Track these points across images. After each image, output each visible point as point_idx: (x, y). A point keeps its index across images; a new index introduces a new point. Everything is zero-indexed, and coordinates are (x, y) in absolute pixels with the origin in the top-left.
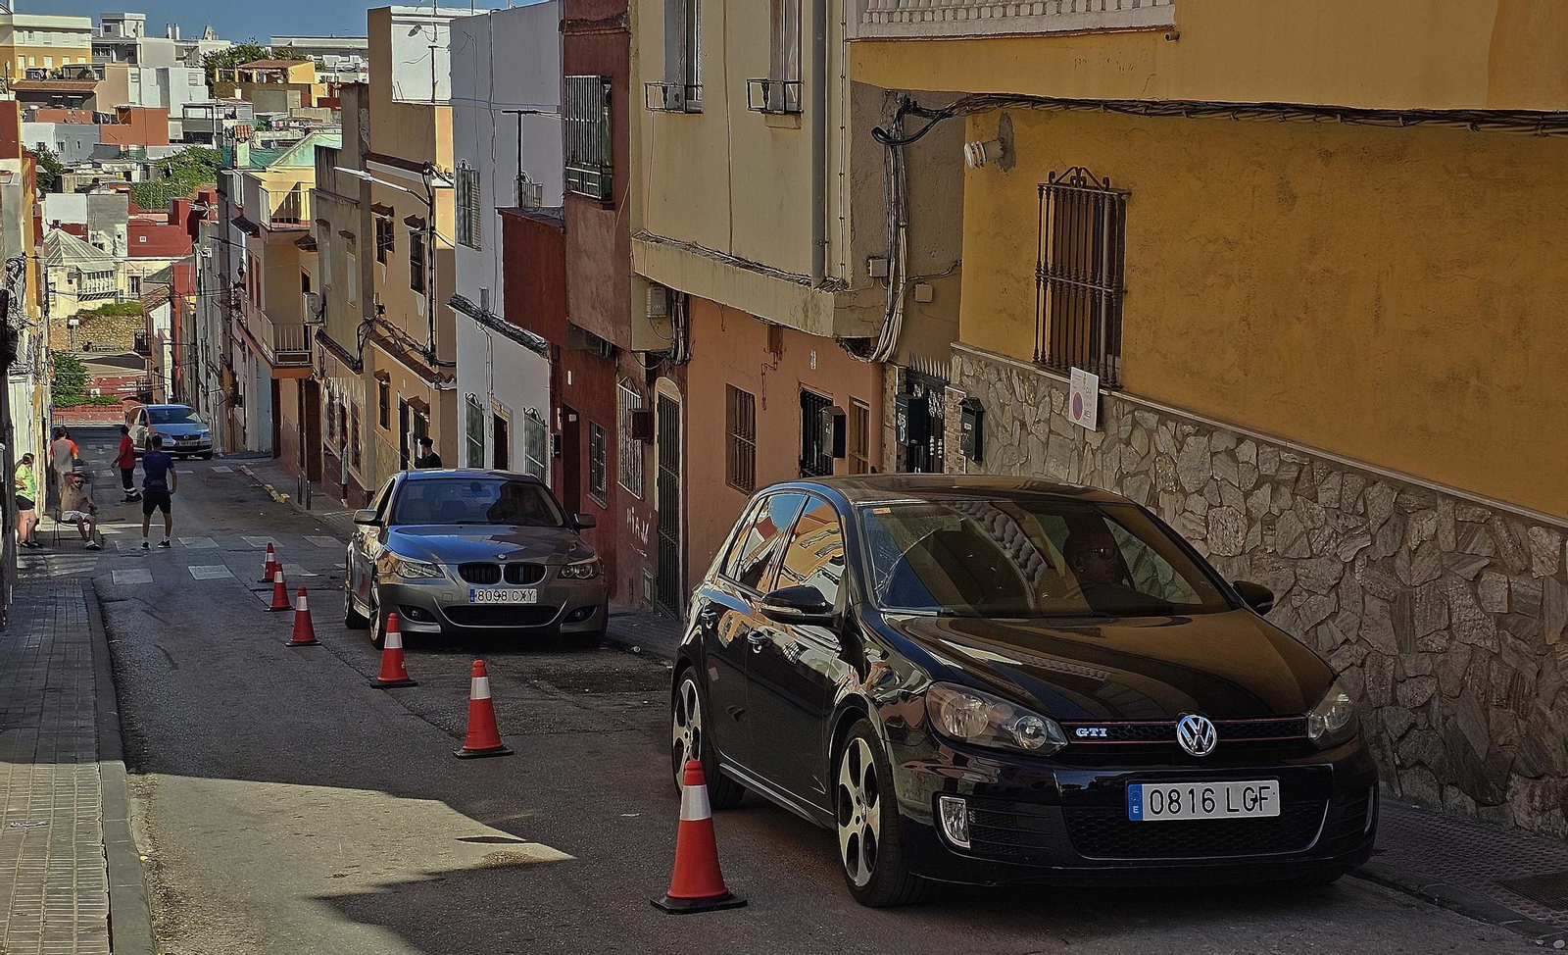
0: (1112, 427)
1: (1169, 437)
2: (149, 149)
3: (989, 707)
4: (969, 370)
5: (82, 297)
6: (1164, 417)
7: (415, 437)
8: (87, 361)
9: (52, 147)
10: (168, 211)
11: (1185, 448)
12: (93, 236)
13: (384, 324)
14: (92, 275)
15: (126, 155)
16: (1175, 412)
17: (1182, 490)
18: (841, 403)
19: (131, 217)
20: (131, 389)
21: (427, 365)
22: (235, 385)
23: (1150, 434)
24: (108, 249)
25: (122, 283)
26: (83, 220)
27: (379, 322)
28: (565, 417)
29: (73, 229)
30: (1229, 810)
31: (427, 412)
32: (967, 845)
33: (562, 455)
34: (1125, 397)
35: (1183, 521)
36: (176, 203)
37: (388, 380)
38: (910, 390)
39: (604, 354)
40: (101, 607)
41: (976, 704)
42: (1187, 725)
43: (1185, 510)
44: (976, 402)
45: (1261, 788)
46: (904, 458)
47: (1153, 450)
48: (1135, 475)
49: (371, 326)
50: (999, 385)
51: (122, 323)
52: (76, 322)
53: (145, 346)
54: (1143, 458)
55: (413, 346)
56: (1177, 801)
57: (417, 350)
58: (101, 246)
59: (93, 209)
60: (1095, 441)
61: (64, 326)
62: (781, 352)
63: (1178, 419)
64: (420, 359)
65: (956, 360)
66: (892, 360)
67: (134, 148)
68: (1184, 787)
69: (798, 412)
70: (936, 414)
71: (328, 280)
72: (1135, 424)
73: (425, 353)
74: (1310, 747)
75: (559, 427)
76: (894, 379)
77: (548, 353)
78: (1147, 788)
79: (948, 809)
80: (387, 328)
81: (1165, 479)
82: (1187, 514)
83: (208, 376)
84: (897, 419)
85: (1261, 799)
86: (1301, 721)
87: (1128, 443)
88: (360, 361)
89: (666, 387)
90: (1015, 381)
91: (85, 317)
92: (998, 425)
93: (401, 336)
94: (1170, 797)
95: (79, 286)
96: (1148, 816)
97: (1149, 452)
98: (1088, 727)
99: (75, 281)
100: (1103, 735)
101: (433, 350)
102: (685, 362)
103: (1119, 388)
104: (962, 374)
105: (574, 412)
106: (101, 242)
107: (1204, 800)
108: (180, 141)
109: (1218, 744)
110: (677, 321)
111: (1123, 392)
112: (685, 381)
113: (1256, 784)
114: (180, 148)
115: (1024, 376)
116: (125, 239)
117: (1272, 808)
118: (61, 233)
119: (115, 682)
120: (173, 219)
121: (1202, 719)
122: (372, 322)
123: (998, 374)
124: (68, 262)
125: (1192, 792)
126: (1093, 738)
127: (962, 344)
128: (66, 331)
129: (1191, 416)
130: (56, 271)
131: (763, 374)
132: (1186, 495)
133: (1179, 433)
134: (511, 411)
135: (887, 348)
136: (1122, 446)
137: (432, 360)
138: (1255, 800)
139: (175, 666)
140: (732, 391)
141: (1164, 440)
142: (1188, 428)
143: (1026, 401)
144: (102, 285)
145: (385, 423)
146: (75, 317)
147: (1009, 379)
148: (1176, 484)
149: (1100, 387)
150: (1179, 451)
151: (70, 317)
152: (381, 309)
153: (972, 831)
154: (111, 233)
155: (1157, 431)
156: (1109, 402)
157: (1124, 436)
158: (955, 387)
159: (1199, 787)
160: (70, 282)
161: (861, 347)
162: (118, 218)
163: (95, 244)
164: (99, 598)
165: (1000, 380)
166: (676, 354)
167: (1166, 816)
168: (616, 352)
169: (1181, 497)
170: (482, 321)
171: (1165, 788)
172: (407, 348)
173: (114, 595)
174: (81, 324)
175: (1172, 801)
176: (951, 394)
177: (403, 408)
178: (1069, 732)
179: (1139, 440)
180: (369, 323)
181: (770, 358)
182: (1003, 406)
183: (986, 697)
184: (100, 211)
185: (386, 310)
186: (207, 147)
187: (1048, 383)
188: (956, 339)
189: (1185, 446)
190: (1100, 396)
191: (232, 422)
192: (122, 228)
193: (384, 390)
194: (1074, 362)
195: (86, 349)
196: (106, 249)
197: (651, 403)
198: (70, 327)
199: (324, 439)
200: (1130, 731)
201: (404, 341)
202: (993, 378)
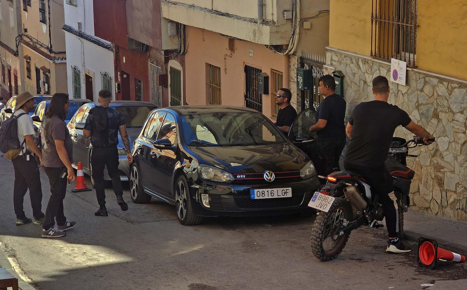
0: (413, 83)
1: (444, 89)
3: (214, 170)
4: (335, 58)
6: (441, 80)
7: (44, 83)
11: (453, 93)
16: (448, 78)
17: (452, 111)
18: (266, 71)
21: (48, 53)
23: (434, 87)
27: (24, 35)
28: (122, 76)
30: (278, 196)
31: (49, 72)
32: (209, 207)
33: (121, 91)
34: (420, 71)
35: (452, 124)
37: (30, 59)
38: (302, 65)
39: (143, 50)
41: (211, 170)
42: (267, 174)
43: (453, 120)
44: (340, 72)
45: (286, 190)
46: (300, 95)
47: (435, 94)
48: (426, 104)
49: (21, 37)
50: (352, 65)
54: (430, 97)
55: (41, 45)
56: (264, 194)
57: (43, 47)
60: (404, 90)
62: (234, 50)
63: (449, 81)
64: (46, 51)
65: (328, 55)
66: (294, 54)
68: (266, 190)
69: (243, 75)
70: (316, 76)
72: (426, 83)
73: (47, 48)
74: (301, 179)
75: (119, 79)
76: (295, 61)
77: (114, 50)
78: (256, 191)
79: (204, 197)
80: (28, 37)
81: (443, 106)
82: (454, 122)
84: (297, 78)
85: (287, 192)
86: (299, 172)
87: (422, 91)
88: (17, 51)
89: (174, 64)
90: (360, 63)
92: (351, 82)
93: (36, 41)
94: (262, 193)
96: (256, 198)
97: (433, 95)
98: (240, 175)
100: (244, 177)
101: (51, 47)
102: (184, 53)
103: (416, 67)
104: (332, 60)
105: (125, 73)
107: (271, 193)
109: (275, 178)
110: (180, 37)
111: (418, 69)
112: (184, 61)
113: (285, 189)
115: (365, 62)
117: (290, 195)
121: (271, 172)
122: (22, 35)
123: (351, 60)
125: (268, 191)
126: (242, 178)
127: (331, 47)
129: (457, 80)
131: (225, 59)
132: (454, 113)
133: (450, 87)
134: (94, 73)
135: (292, 48)
136: (419, 92)
137: (51, 51)
138: (285, 193)
140: (209, 66)
141: (442, 89)
142: (455, 85)
143: (367, 72)
145: (29, 77)
147: (357, 63)
148: (448, 109)
149: (407, 67)
150: (450, 95)
152: (26, 30)
153: (210, 203)
155: (437, 86)
156: (411, 73)
157: (420, 87)
158: (329, 65)
159: (270, 190)
161: (278, 48)
165: (352, 63)
166: (180, 50)
167: (261, 198)
168: (148, 48)
169: (451, 114)
170: (79, 36)
171: (261, 190)
172: (38, 46)
175: (263, 194)
176: (326, 69)
177: (37, 71)
178: (235, 176)
179: (428, 89)
180: (20, 36)
181: (229, 52)
182: (354, 74)
183: (213, 168)
185: (28, 30)
187: (378, 64)
188: (328, 45)
189: (453, 92)
190: (407, 70)
193: (28, 63)
194: (392, 56)
197: (167, 71)
200: (251, 176)
201: (37, 43)
202: (349, 62)
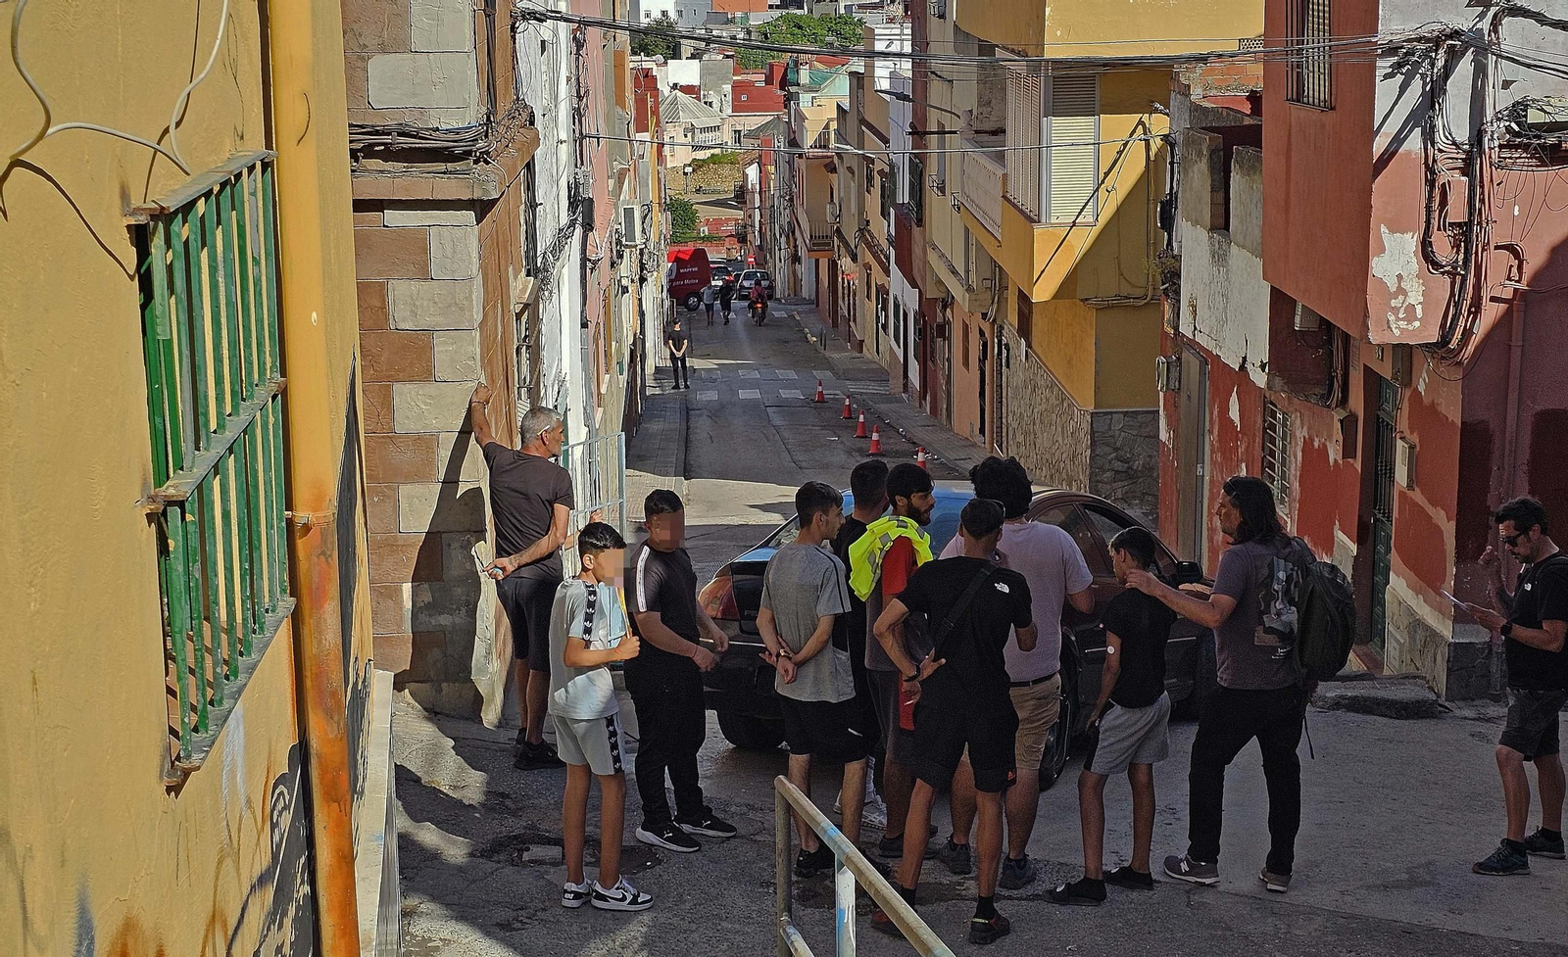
2: (752, 15)
5: (696, 148)
8: (698, 203)
9: (673, 15)
10: (765, 71)
12: (704, 95)
13: (869, 231)
14: (703, 130)
15: (732, 21)
16: (1037, 359)
19: (735, 78)
20: (731, 228)
22: (796, 246)
24: (716, 105)
25: (727, 137)
26: (696, 82)
27: (867, 231)
28: (923, 318)
29: (688, 90)
33: (922, 338)
36: (771, 66)
37: (871, 270)
40: (688, 413)
44: (1008, 345)
47: (1035, 372)
49: (862, 232)
51: (726, 170)
52: (689, 170)
53: (741, 195)
55: (882, 251)
57: (883, 254)
58: (711, 104)
59: (704, 73)
61: (681, 173)
64: (884, 260)
65: (1005, 326)
66: (995, 321)
67: (739, 14)
69: (978, 337)
71: (842, 195)
73: (886, 257)
75: (922, 323)
76: (996, 330)
83: (781, 236)
87: (1031, 368)
88: (856, 254)
89: (949, 313)
91: (697, 165)
92: (1012, 355)
95: (693, 138)
99: (689, 135)
105: (926, 316)
106: (710, 100)
108: (778, 7)
111: (1031, 349)
114: (777, 13)
116: (730, 98)
118: (679, 94)
119: (686, 447)
120: (769, 81)
122: (864, 230)
124: (685, 118)
128: (683, 177)
130: (675, 127)
131: (970, 317)
135: (992, 317)
139: (712, 442)
140: (963, 322)
144: (709, 138)
145: (869, 297)
146: (690, 165)
151: (685, 166)
152: (867, 222)
154: (718, 92)
160: (686, 136)
162: (724, 80)
163: (706, 103)
164: (687, 408)
172: (879, 252)
173: (695, 407)
174: (693, 170)
177: (877, 290)
180: (860, 230)
182: (1013, 348)
184: (710, 74)
185: (869, 224)
186: (799, 12)
191: (794, 273)
192: (728, 88)
193: (869, 275)
195: (698, 191)
196: (714, 105)
197: (945, 320)
198: (685, 174)
199: (840, 302)
201: (878, 246)
202: (1011, 336)
